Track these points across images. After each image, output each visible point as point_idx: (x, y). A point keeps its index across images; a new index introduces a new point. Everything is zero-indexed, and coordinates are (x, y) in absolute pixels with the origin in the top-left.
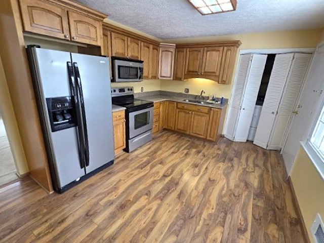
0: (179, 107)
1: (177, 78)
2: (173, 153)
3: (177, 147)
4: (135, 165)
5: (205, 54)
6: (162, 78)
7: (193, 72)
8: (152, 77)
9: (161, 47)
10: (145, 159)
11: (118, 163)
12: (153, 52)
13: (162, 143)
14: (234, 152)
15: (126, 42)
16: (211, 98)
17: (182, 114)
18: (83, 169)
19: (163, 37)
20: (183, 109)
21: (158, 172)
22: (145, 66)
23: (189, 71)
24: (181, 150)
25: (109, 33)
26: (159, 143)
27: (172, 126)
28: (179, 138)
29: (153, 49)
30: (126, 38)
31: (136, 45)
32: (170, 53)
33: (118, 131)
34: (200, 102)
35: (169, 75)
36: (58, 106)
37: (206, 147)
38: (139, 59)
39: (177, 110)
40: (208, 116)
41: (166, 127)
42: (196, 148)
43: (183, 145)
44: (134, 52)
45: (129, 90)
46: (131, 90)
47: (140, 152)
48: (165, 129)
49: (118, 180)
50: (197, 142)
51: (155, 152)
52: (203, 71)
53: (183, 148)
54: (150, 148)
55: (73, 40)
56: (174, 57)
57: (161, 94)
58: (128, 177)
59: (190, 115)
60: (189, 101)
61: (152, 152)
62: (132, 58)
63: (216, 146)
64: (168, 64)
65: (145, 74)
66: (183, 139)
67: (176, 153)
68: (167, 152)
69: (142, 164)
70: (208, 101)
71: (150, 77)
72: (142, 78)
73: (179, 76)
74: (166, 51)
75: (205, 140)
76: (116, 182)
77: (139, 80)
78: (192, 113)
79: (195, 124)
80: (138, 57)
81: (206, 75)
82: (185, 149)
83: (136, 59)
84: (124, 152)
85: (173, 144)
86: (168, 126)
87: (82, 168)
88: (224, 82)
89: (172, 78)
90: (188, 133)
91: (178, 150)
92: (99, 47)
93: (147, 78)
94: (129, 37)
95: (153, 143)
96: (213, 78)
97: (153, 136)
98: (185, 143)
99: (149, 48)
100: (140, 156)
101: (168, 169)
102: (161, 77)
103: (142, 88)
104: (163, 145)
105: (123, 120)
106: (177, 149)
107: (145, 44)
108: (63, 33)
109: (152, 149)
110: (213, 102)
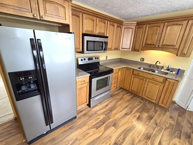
0: (134, 73)
1: (134, 49)
2: (126, 114)
3: (130, 108)
4: (93, 123)
5: (165, 29)
6: (122, 50)
7: (151, 45)
8: (115, 49)
9: (124, 25)
10: (102, 117)
11: (80, 118)
12: (117, 30)
13: (118, 102)
14: (190, 126)
15: (95, 21)
16: (166, 68)
17: (136, 80)
18: (49, 126)
19: (127, 17)
20: (138, 76)
21: (110, 137)
22: (109, 40)
23: (146, 44)
24: (133, 112)
25: (81, 15)
26: (116, 101)
27: (127, 86)
28: (132, 98)
29: (117, 27)
30: (95, 18)
31: (103, 24)
32: (131, 29)
33: (83, 92)
34: (154, 71)
35: (128, 47)
36: (21, 79)
37: (158, 113)
38: (105, 35)
39: (133, 76)
40: (162, 85)
41: (122, 87)
42: (147, 112)
43: (135, 107)
44: (101, 30)
45: (96, 58)
46: (98, 58)
47: (99, 109)
48: (121, 88)
49: (75, 138)
50: (149, 106)
51: (111, 110)
52: (161, 44)
53: (136, 110)
54: (107, 105)
55: (41, 19)
56: (134, 32)
57: (121, 61)
58: (84, 136)
59: (144, 82)
60: (144, 69)
61: (108, 110)
62: (99, 34)
63: (168, 113)
64: (128, 39)
65: (109, 46)
66: (136, 100)
67: (129, 114)
68: (121, 113)
69: (98, 123)
70: (162, 70)
71: (113, 48)
72: (106, 50)
73: (137, 48)
74: (128, 28)
75: (156, 105)
76: (73, 141)
77: (104, 52)
78: (146, 80)
79: (148, 90)
80: (104, 33)
81: (163, 48)
82: (137, 111)
83: (103, 35)
84: (87, 107)
85: (127, 104)
86: (123, 86)
87: (47, 125)
88: (183, 55)
89: (130, 50)
90: (140, 95)
91: (131, 112)
92: (69, 25)
93: (111, 49)
94: (98, 17)
95: (111, 100)
96: (171, 50)
97: (111, 93)
98: (137, 104)
99: (114, 26)
100: (98, 113)
101: (120, 135)
102: (122, 48)
103: (107, 56)
104: (119, 103)
105: (87, 84)
106: (130, 110)
107: (111, 23)
108: (32, 12)
109: (109, 106)
110: (168, 72)
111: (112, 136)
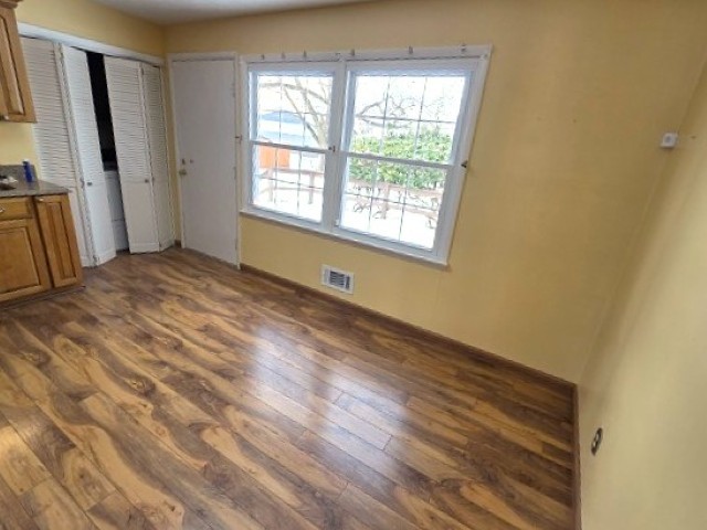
111: (118, 401)
